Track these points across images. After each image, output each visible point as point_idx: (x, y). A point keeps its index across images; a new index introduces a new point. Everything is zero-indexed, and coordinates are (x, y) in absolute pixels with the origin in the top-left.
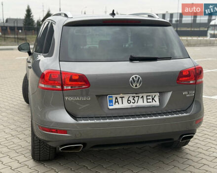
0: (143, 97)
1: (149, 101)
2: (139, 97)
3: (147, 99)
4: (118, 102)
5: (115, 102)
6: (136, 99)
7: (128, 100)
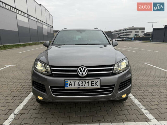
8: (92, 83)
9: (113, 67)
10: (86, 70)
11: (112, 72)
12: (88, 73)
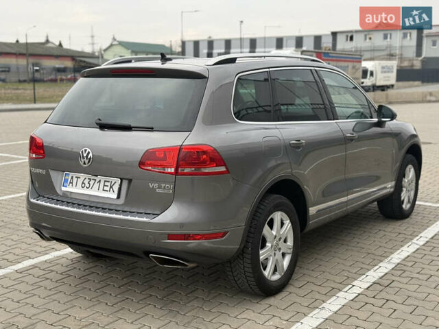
0: (100, 181)
1: (105, 188)
2: (95, 180)
3: (104, 185)
4: (72, 183)
5: (70, 183)
6: (92, 182)
7: (83, 183)
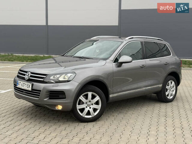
8: (28, 85)
9: (45, 77)
10: (30, 75)
11: (43, 80)
12: (30, 78)
